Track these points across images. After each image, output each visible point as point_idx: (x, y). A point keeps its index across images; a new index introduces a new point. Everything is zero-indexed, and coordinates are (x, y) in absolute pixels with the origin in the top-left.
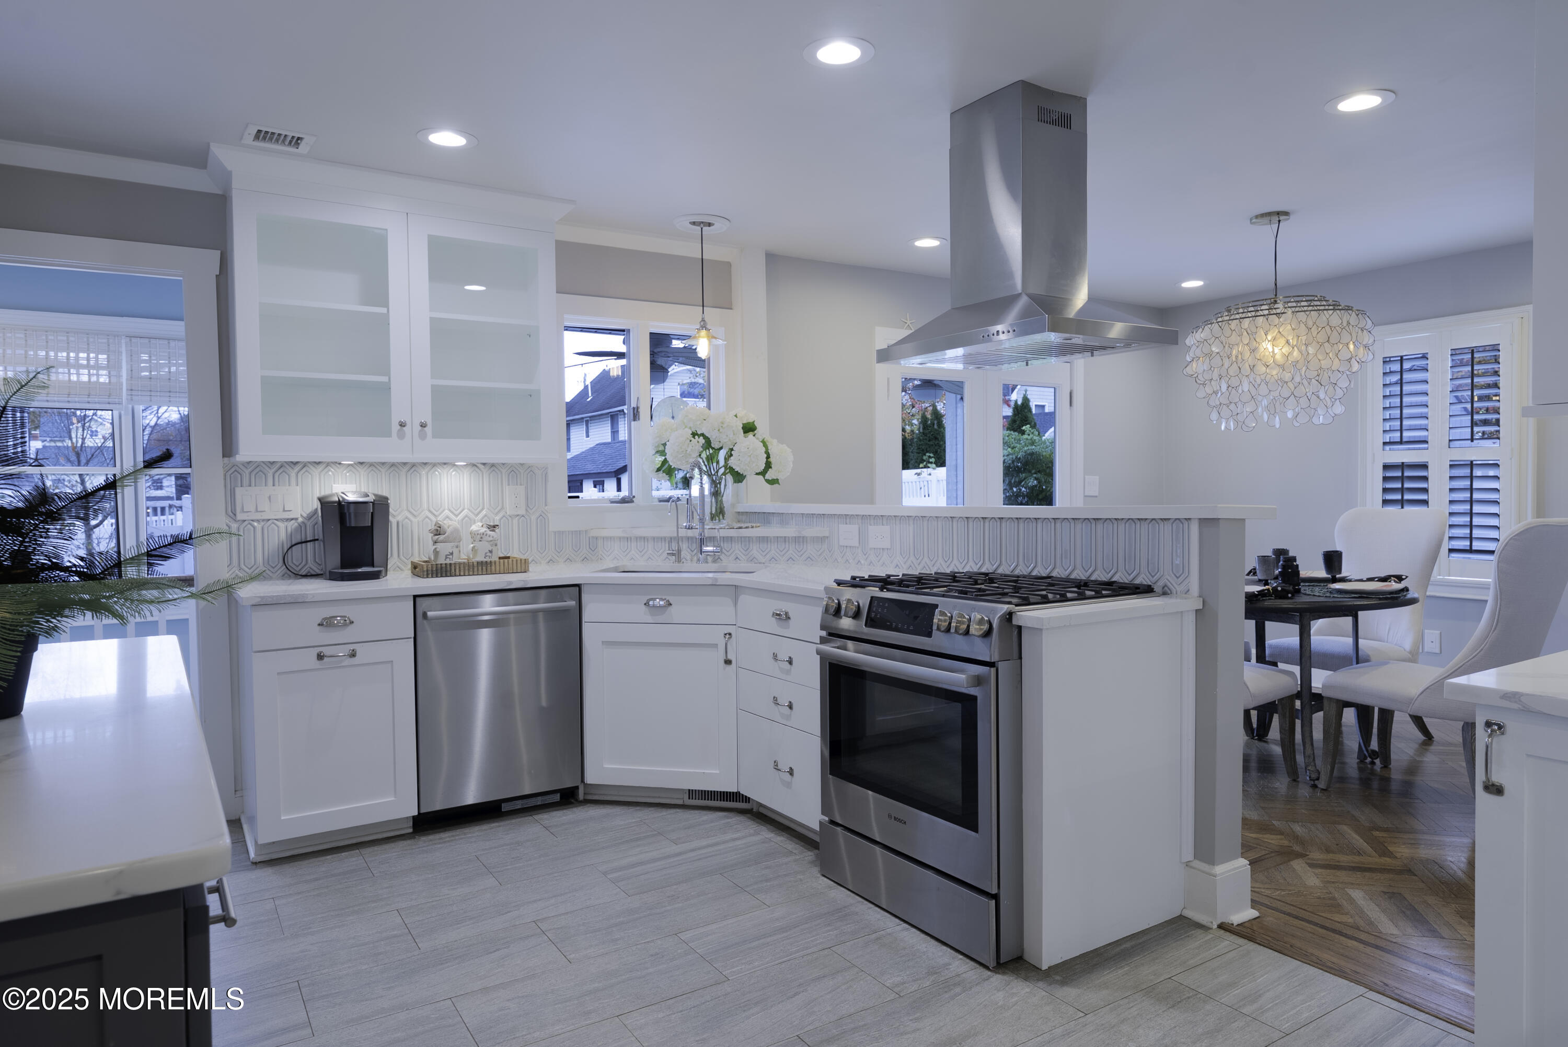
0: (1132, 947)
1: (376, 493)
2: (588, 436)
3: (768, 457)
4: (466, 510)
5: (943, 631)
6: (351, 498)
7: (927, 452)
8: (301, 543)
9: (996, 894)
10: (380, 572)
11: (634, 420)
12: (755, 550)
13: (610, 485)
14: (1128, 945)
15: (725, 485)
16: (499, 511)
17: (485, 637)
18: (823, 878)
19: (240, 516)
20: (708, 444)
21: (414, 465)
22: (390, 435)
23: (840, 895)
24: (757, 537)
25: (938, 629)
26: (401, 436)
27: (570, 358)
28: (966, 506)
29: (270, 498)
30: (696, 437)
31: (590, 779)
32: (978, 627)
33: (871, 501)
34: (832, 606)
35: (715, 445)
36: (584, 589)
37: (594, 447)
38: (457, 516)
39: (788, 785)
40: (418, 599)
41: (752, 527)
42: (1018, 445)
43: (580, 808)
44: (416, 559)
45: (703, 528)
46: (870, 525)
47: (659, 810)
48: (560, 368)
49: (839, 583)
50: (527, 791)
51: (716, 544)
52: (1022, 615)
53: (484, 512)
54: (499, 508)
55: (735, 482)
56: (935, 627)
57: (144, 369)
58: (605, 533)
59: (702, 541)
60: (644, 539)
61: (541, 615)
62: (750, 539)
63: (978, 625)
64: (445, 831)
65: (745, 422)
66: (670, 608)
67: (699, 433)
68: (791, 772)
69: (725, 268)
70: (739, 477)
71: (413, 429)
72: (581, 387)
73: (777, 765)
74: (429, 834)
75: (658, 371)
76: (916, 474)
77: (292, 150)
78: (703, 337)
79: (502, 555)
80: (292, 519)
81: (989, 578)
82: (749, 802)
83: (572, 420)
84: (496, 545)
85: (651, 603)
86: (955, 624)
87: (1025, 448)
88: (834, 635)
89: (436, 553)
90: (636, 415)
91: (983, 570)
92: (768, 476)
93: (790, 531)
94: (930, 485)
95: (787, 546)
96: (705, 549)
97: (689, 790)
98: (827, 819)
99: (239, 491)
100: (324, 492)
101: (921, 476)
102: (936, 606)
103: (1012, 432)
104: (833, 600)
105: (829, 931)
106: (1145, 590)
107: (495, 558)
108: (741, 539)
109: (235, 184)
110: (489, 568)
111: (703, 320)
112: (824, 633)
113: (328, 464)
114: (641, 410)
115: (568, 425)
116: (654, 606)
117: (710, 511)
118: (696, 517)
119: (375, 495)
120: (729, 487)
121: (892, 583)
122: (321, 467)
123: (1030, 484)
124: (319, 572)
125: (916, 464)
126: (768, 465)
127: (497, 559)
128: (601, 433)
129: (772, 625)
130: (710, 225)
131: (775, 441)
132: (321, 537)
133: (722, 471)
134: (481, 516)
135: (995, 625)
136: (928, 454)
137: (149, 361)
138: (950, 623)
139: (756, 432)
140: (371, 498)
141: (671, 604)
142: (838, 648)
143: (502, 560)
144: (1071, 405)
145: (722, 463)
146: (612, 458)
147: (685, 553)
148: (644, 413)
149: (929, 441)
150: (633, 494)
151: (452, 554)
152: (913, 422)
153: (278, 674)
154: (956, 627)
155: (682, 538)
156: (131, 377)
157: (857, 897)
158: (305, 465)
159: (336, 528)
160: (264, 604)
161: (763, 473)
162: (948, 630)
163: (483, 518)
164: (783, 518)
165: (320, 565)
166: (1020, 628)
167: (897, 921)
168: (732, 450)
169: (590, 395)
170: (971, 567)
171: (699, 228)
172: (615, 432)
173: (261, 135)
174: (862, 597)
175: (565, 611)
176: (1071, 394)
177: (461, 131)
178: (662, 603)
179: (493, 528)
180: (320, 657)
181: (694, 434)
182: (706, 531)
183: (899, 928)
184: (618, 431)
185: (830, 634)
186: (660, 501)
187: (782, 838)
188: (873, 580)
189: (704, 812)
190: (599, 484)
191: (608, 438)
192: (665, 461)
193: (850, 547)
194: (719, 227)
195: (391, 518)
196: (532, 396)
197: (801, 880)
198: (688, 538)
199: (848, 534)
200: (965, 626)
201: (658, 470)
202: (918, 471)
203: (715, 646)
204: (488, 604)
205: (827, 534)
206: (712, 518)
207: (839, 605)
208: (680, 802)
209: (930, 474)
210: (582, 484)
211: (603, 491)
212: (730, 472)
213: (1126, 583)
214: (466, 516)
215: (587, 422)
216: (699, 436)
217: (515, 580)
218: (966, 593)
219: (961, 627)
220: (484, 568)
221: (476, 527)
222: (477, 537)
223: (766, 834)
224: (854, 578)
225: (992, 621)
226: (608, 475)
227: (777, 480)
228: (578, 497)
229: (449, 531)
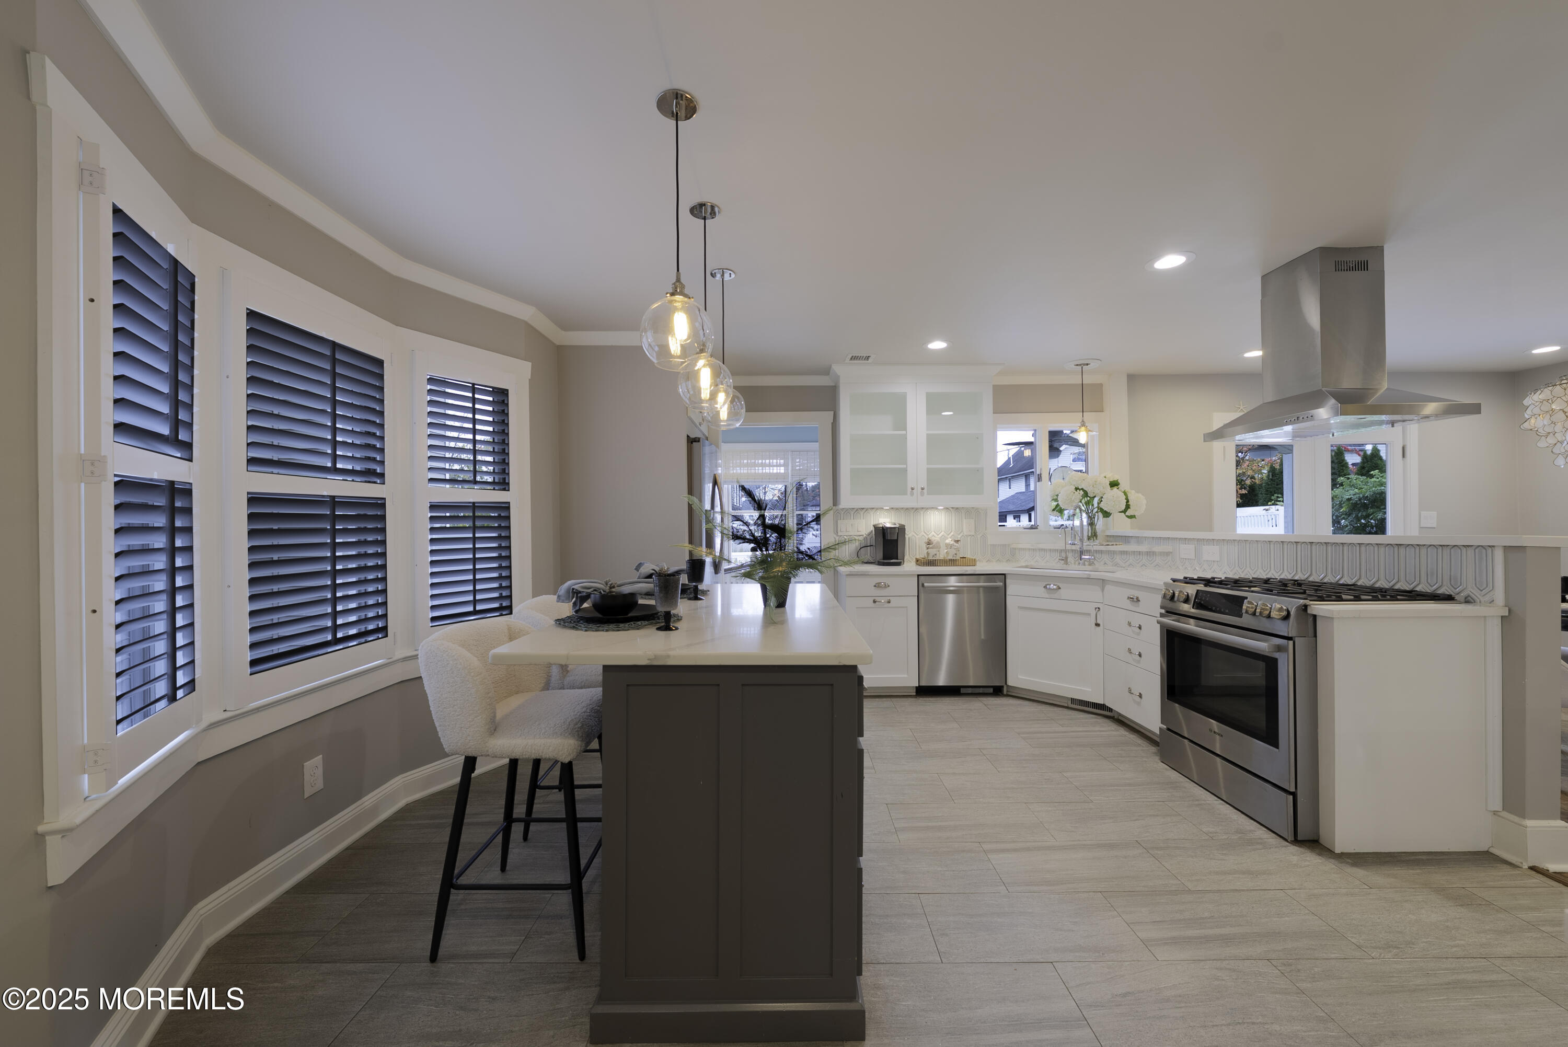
0: (1428, 860)
1: (899, 522)
2: (1010, 488)
3: (1128, 501)
4: (943, 532)
5: (1250, 614)
6: (888, 525)
7: (1275, 493)
8: (865, 547)
9: (1294, 792)
10: (901, 562)
11: (1039, 481)
12: (1118, 559)
13: (1024, 518)
14: (1424, 857)
15: (1098, 519)
16: (960, 533)
17: (951, 599)
18: (1162, 763)
19: (840, 534)
20: (1086, 494)
21: (917, 509)
22: (907, 494)
23: (1174, 775)
24: (1119, 551)
25: (1247, 612)
26: (912, 494)
27: (1000, 447)
28: (1295, 533)
29: (852, 525)
30: (1078, 490)
31: (1010, 683)
32: (1277, 613)
33: (1211, 529)
34: (1169, 595)
35: (1091, 495)
36: (1008, 577)
37: (1014, 495)
38: (938, 535)
39: (1139, 704)
40: (920, 577)
41: (1116, 545)
42: (1366, 487)
43: (1004, 698)
44: (918, 557)
45: (1083, 545)
46: (1204, 545)
47: (1053, 707)
48: (995, 453)
49: (1174, 581)
50: (971, 684)
51: (1091, 554)
52: (1315, 608)
53: (952, 533)
54: (961, 531)
55: (1104, 517)
56: (1244, 611)
57: (797, 466)
58: (1021, 546)
59: (1082, 553)
60: (1044, 550)
61: (981, 590)
62: (1114, 552)
63: (1278, 612)
64: (932, 697)
65: (1111, 480)
66: (1060, 590)
67: (1080, 488)
68: (1140, 696)
69: (1099, 388)
70: (1106, 514)
71: (917, 491)
72: (1006, 459)
73: (1131, 691)
74: (924, 697)
75: (1054, 451)
76: (1264, 510)
77: (866, 362)
78: (1083, 431)
79: (962, 556)
80: (861, 535)
81: (1297, 583)
82: (1112, 712)
83: (1000, 479)
84: (959, 551)
85: (1048, 586)
86: (1259, 610)
87: (1374, 489)
88: (1170, 612)
89: (928, 554)
90: (1039, 478)
91: (1296, 578)
92: (1127, 513)
93: (1143, 548)
94: (1277, 518)
95: (1141, 557)
96: (1083, 557)
97: (1072, 698)
98: (1165, 727)
99: (839, 522)
100: (875, 523)
101: (1269, 511)
102: (1246, 598)
103: (1360, 477)
104: (1169, 591)
105: (1163, 792)
106: (1449, 598)
107: (958, 558)
108: (1109, 552)
109: (841, 381)
110: (957, 563)
111: (1083, 421)
112: (1163, 611)
113: (877, 509)
114: (1043, 476)
115: (999, 480)
116: (1050, 589)
117: (1087, 534)
118: (1078, 538)
119: (899, 524)
120: (1100, 521)
121: (1215, 583)
122: (874, 510)
123: (1379, 517)
124: (872, 561)
125: (1265, 503)
126: (1128, 507)
127: (959, 558)
128: (1019, 486)
129: (1128, 604)
130: (1087, 364)
131: (1133, 492)
132: (874, 544)
133: (1096, 510)
134: (950, 535)
135: (1293, 613)
136: (1276, 495)
137: (799, 462)
138: (1256, 609)
139: (1119, 486)
140: (897, 526)
141: (1060, 588)
142: (1173, 620)
143: (962, 559)
144: (1404, 456)
145: (1096, 505)
146: (1025, 501)
147: (1071, 559)
148: (1045, 477)
149: (1277, 485)
150: (1038, 524)
151: (936, 555)
152: (1263, 471)
153: (857, 608)
154: (1261, 613)
155: (1068, 550)
156: (792, 470)
157: (1186, 779)
158: (867, 509)
159: (881, 540)
160: (850, 575)
161: (1124, 511)
162: (1254, 614)
163: (952, 536)
164: (1139, 540)
165: (873, 558)
166: (1315, 617)
167: (1216, 798)
168: (1102, 497)
169: (1012, 463)
170: (1286, 575)
171: (1080, 367)
172: (1027, 485)
173: (853, 358)
174: (1191, 590)
175: (997, 588)
176: (1404, 448)
177: (945, 341)
178: (1055, 587)
179: (957, 541)
180: (875, 602)
181: (1077, 489)
182: (1084, 546)
183: (1218, 802)
184: (1030, 485)
185: (1167, 612)
186: (1055, 528)
187: (1134, 736)
188: (1200, 580)
189: (1081, 713)
190: (1017, 518)
191: (1023, 489)
192: (1058, 505)
193: (1188, 559)
194: (1093, 365)
195: (906, 536)
196: (979, 471)
197: (1146, 761)
198: (1072, 551)
199: (1187, 551)
200: (1268, 612)
201: (1054, 510)
202: (1267, 507)
203: (1089, 614)
204: (953, 582)
205: (1171, 551)
206: (1089, 538)
207: (1174, 594)
208: (1066, 705)
209: (1278, 510)
210: (1006, 517)
211: (1020, 522)
212: (1100, 511)
213: (1429, 593)
214: (943, 535)
215: (1010, 480)
216: (1080, 490)
217: (969, 570)
218: (1272, 591)
219: (1265, 612)
220: (953, 563)
221: (949, 541)
222: (949, 546)
223: (1122, 732)
224: (1185, 578)
225: (1290, 610)
226: (1023, 512)
227: (1135, 516)
228: (1004, 526)
229: (934, 542)
